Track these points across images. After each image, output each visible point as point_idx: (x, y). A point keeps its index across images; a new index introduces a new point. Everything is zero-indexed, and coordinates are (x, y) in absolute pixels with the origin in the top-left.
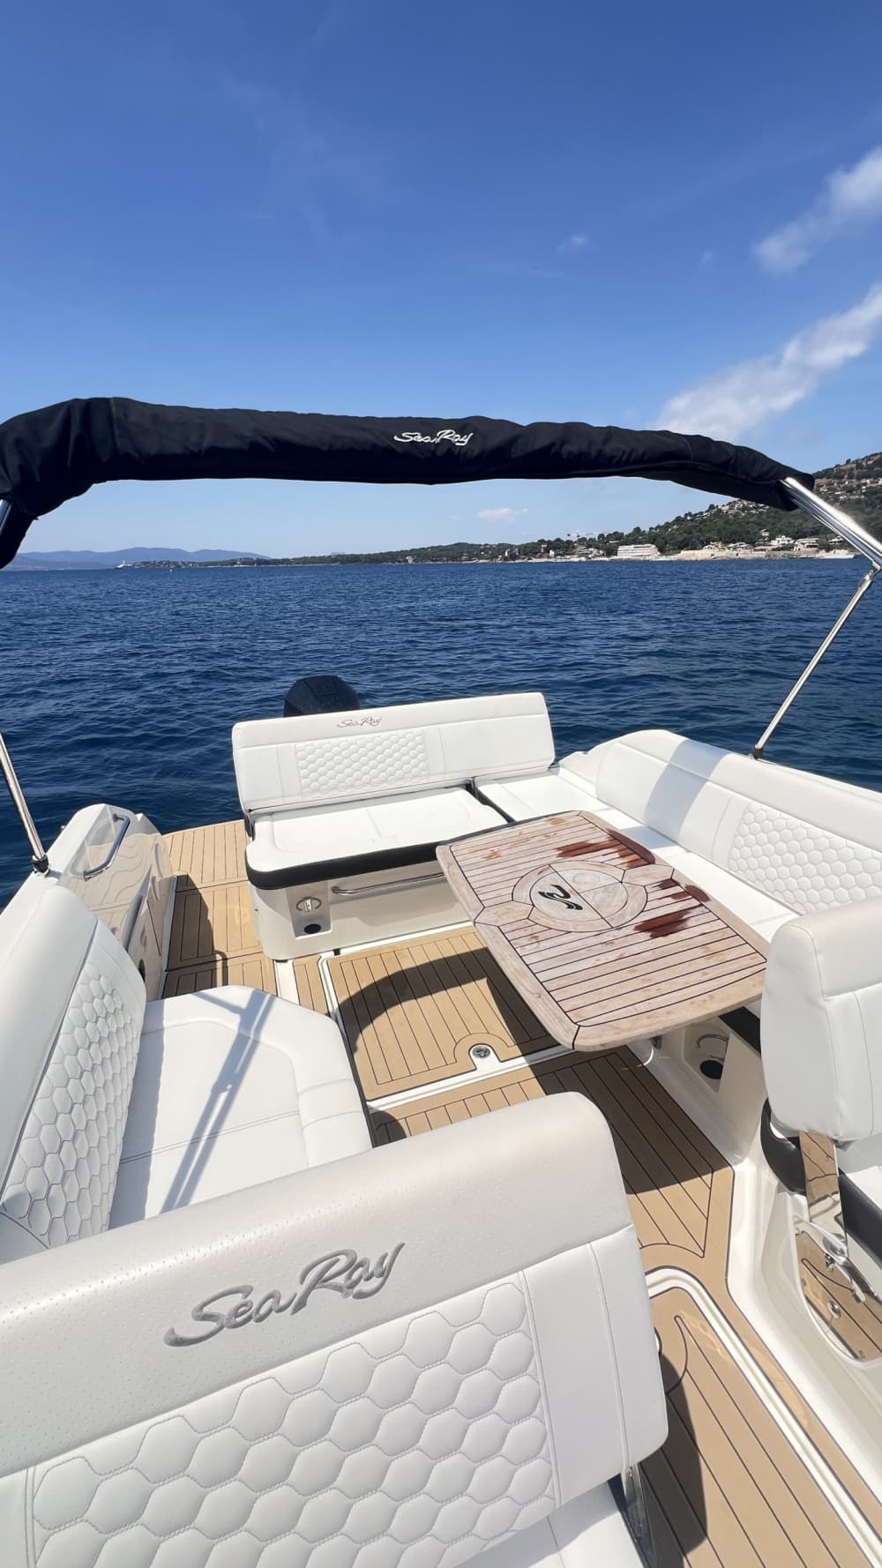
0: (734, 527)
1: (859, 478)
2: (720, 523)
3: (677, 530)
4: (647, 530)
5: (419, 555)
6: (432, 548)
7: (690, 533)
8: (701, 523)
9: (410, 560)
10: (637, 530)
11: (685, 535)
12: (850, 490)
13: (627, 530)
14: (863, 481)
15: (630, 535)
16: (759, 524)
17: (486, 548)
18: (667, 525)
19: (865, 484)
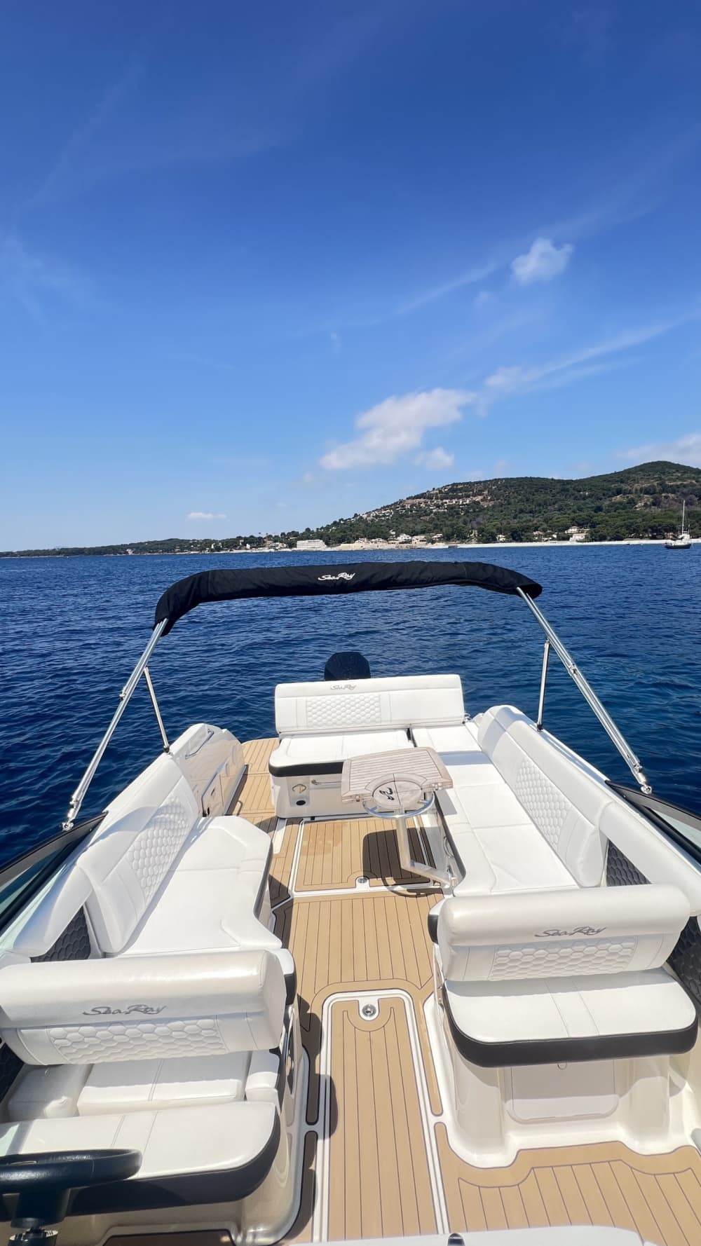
0: (373, 529)
1: (442, 500)
2: (363, 525)
3: (336, 530)
4: (315, 530)
5: (137, 548)
6: (149, 542)
7: (345, 532)
8: (351, 526)
9: (130, 552)
10: (308, 530)
11: (342, 534)
12: (438, 506)
13: (301, 531)
14: (444, 501)
15: (302, 534)
16: (387, 527)
17: (195, 543)
18: (328, 527)
19: (446, 503)
